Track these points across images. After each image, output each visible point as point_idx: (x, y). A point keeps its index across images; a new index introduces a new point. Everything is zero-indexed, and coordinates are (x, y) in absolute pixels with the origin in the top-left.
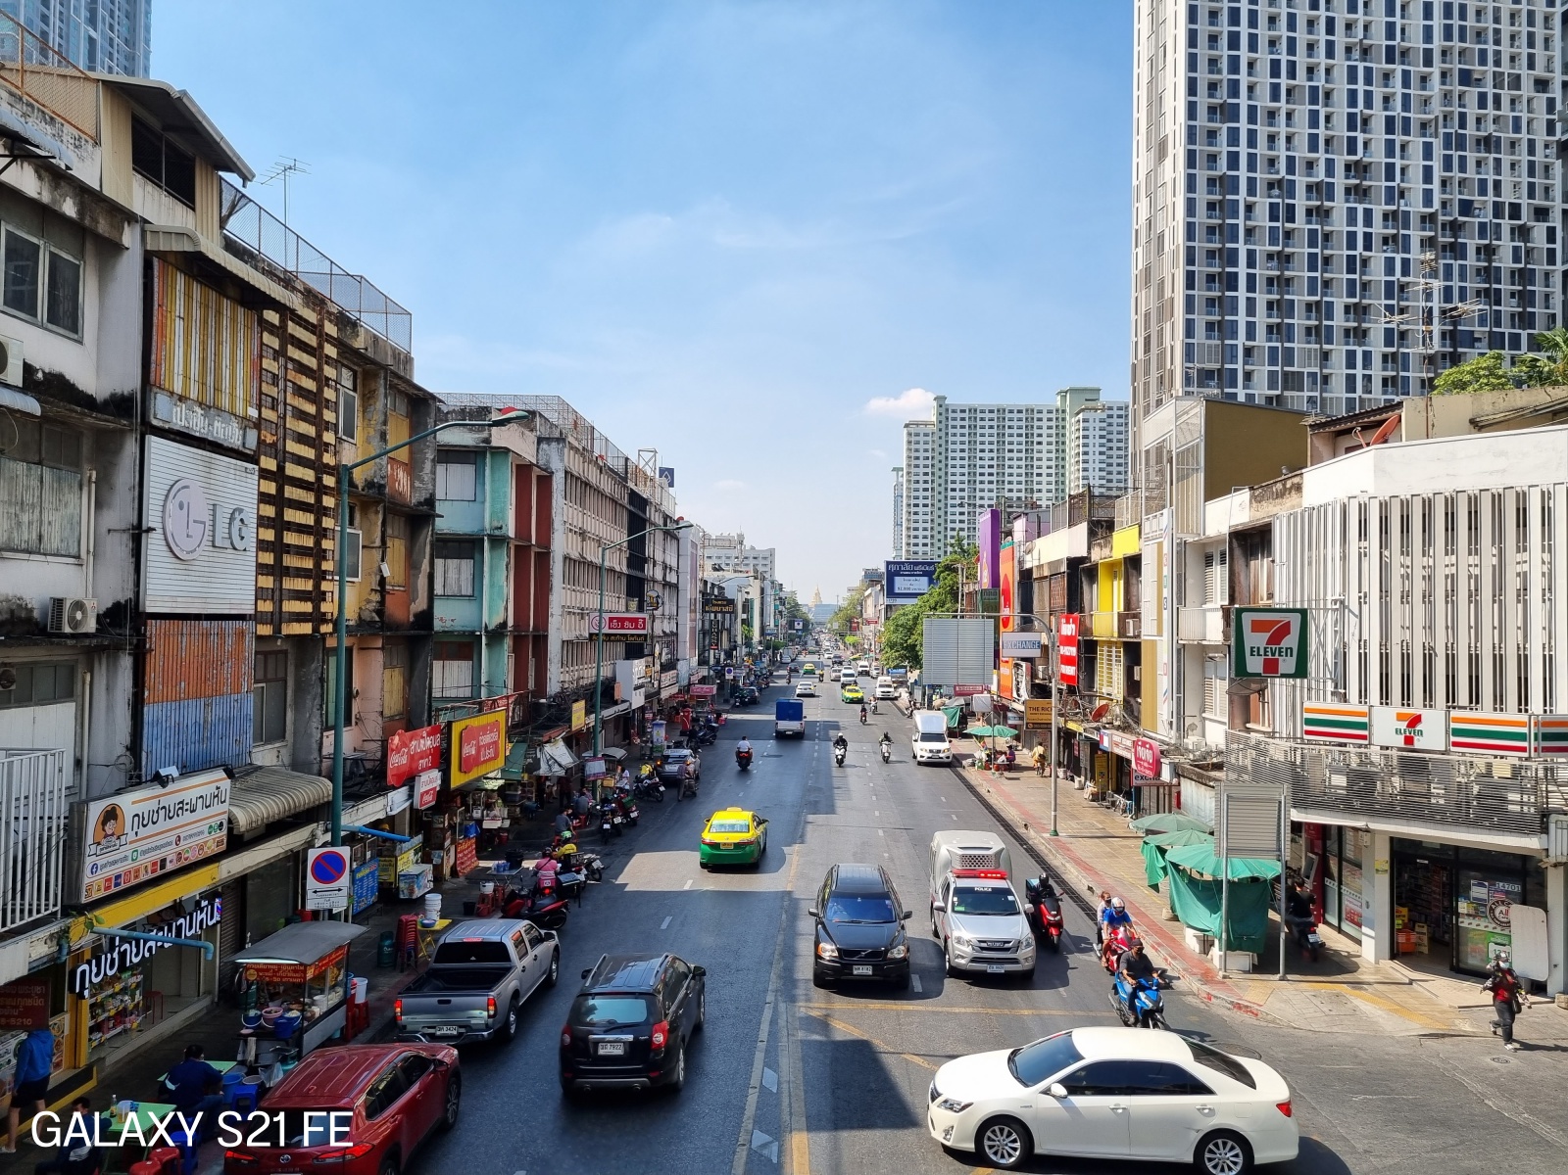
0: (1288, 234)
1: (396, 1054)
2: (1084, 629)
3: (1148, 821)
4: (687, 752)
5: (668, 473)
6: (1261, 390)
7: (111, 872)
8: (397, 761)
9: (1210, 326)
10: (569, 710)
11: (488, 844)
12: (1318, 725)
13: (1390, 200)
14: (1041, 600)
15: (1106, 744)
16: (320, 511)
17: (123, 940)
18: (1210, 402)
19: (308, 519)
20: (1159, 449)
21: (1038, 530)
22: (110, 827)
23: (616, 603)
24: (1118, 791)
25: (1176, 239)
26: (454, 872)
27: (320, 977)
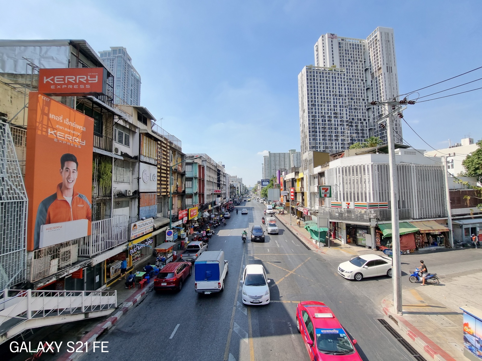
0: (325, 124)
1: (181, 264)
2: (295, 190)
3: (306, 222)
4: (228, 213)
5: (224, 166)
6: (322, 149)
7: (135, 235)
8: (180, 215)
9: (313, 139)
10: (208, 206)
11: (195, 229)
12: (333, 205)
13: (341, 118)
14: (287, 185)
15: (299, 210)
16: (167, 174)
17: (137, 246)
18: (314, 152)
19: (165, 175)
20: (306, 159)
21: (286, 174)
22: (135, 227)
23: (216, 188)
24: (301, 217)
25: (307, 125)
26: (190, 234)
27: (169, 251)
